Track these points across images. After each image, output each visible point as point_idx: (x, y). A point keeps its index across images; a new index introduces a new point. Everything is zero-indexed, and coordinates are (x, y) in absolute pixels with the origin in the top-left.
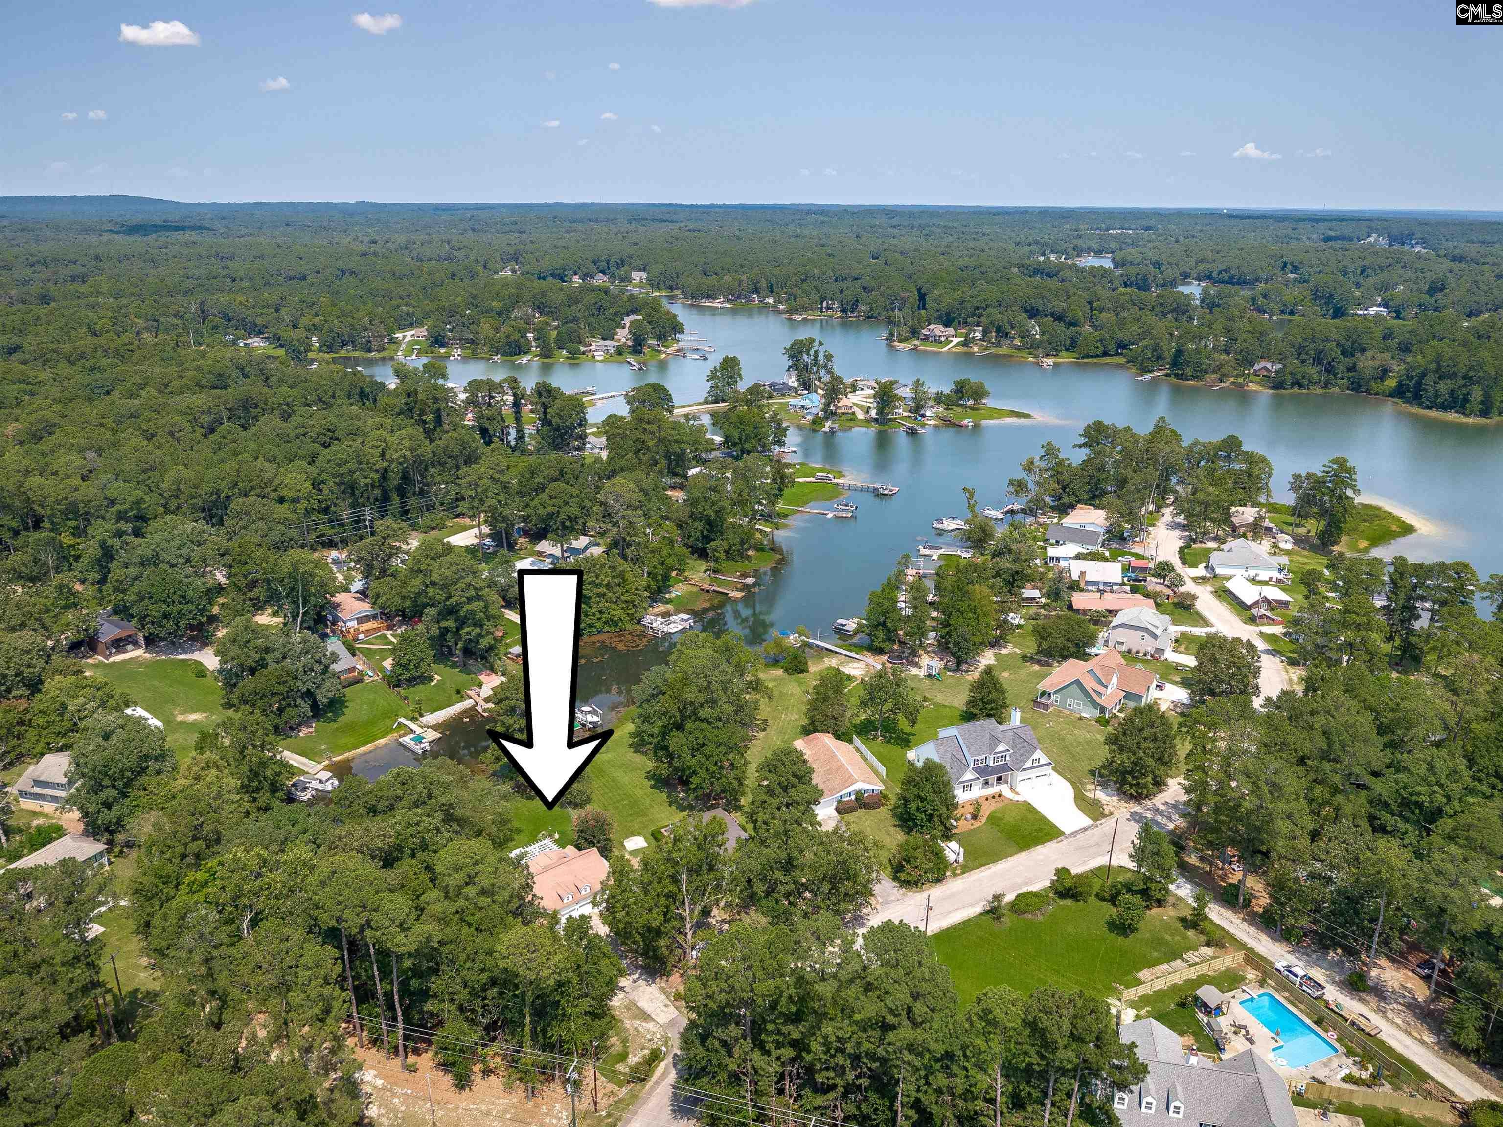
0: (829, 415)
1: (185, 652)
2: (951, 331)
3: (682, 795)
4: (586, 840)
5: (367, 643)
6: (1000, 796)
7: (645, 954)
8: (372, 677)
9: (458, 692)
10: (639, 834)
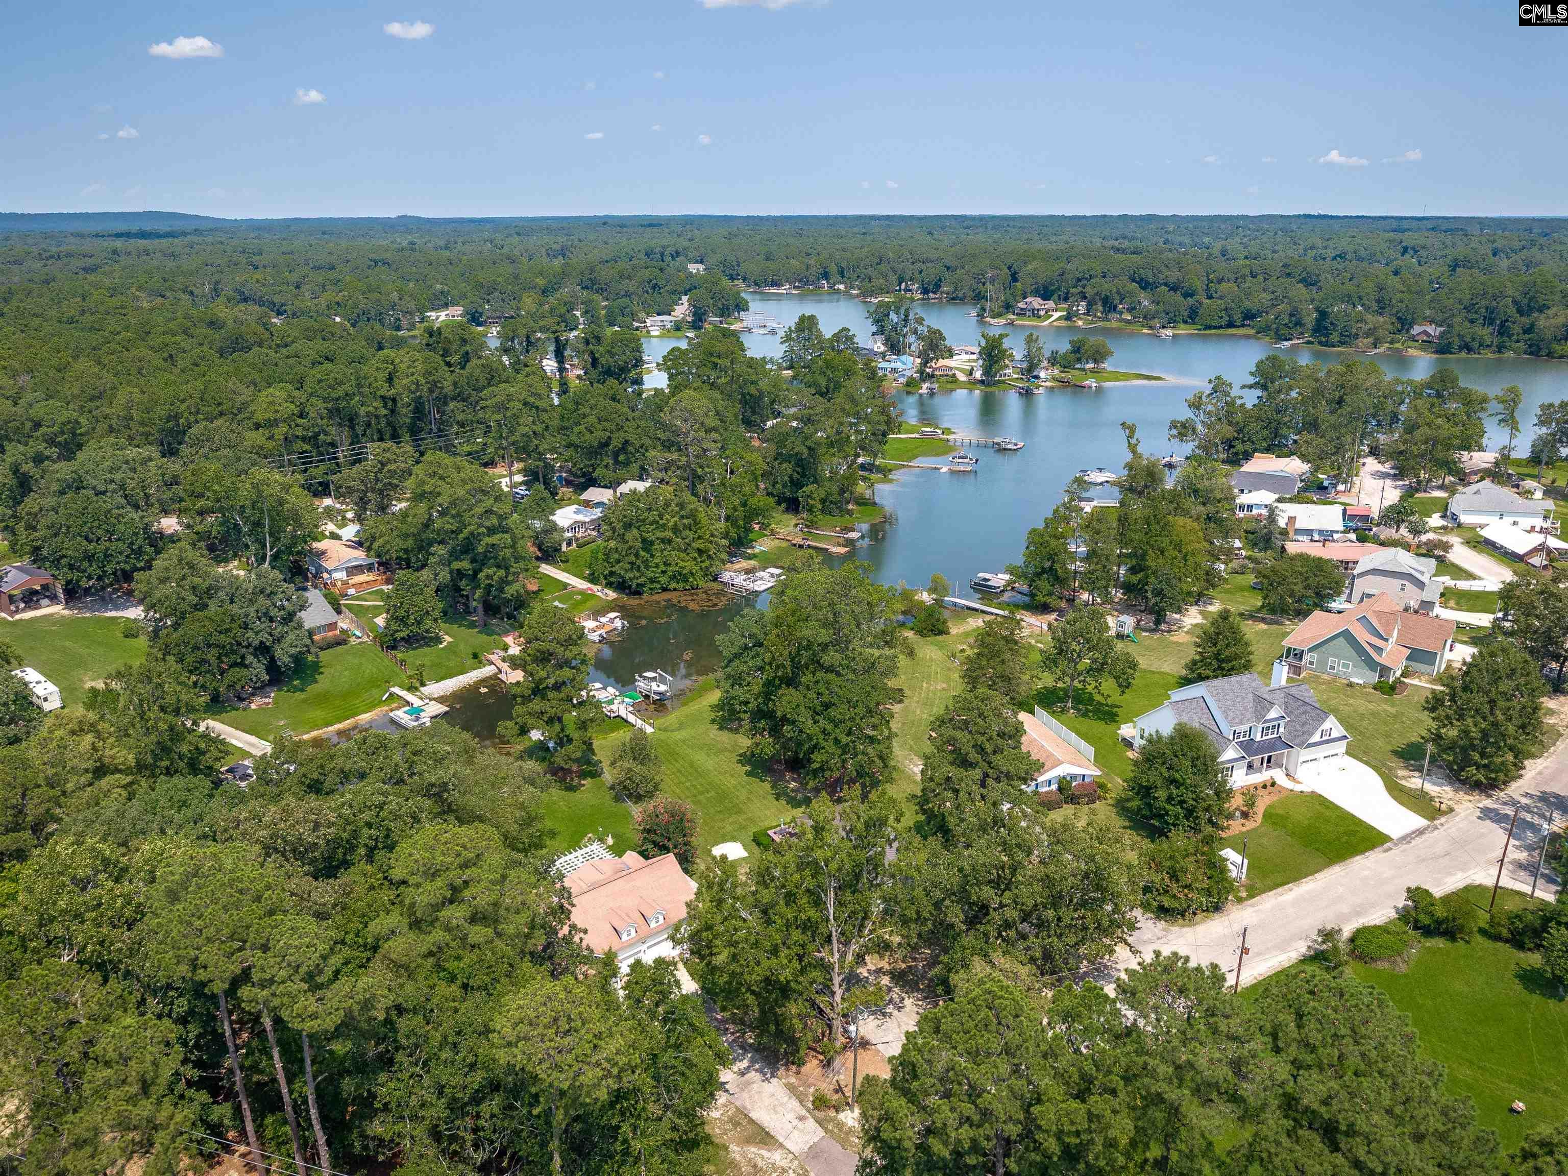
0: (925, 376)
1: (117, 608)
2: (1051, 304)
3: (793, 785)
4: (654, 842)
5: (358, 599)
6: (1273, 784)
7: (761, 1026)
8: (359, 636)
9: (475, 656)
10: (734, 839)
